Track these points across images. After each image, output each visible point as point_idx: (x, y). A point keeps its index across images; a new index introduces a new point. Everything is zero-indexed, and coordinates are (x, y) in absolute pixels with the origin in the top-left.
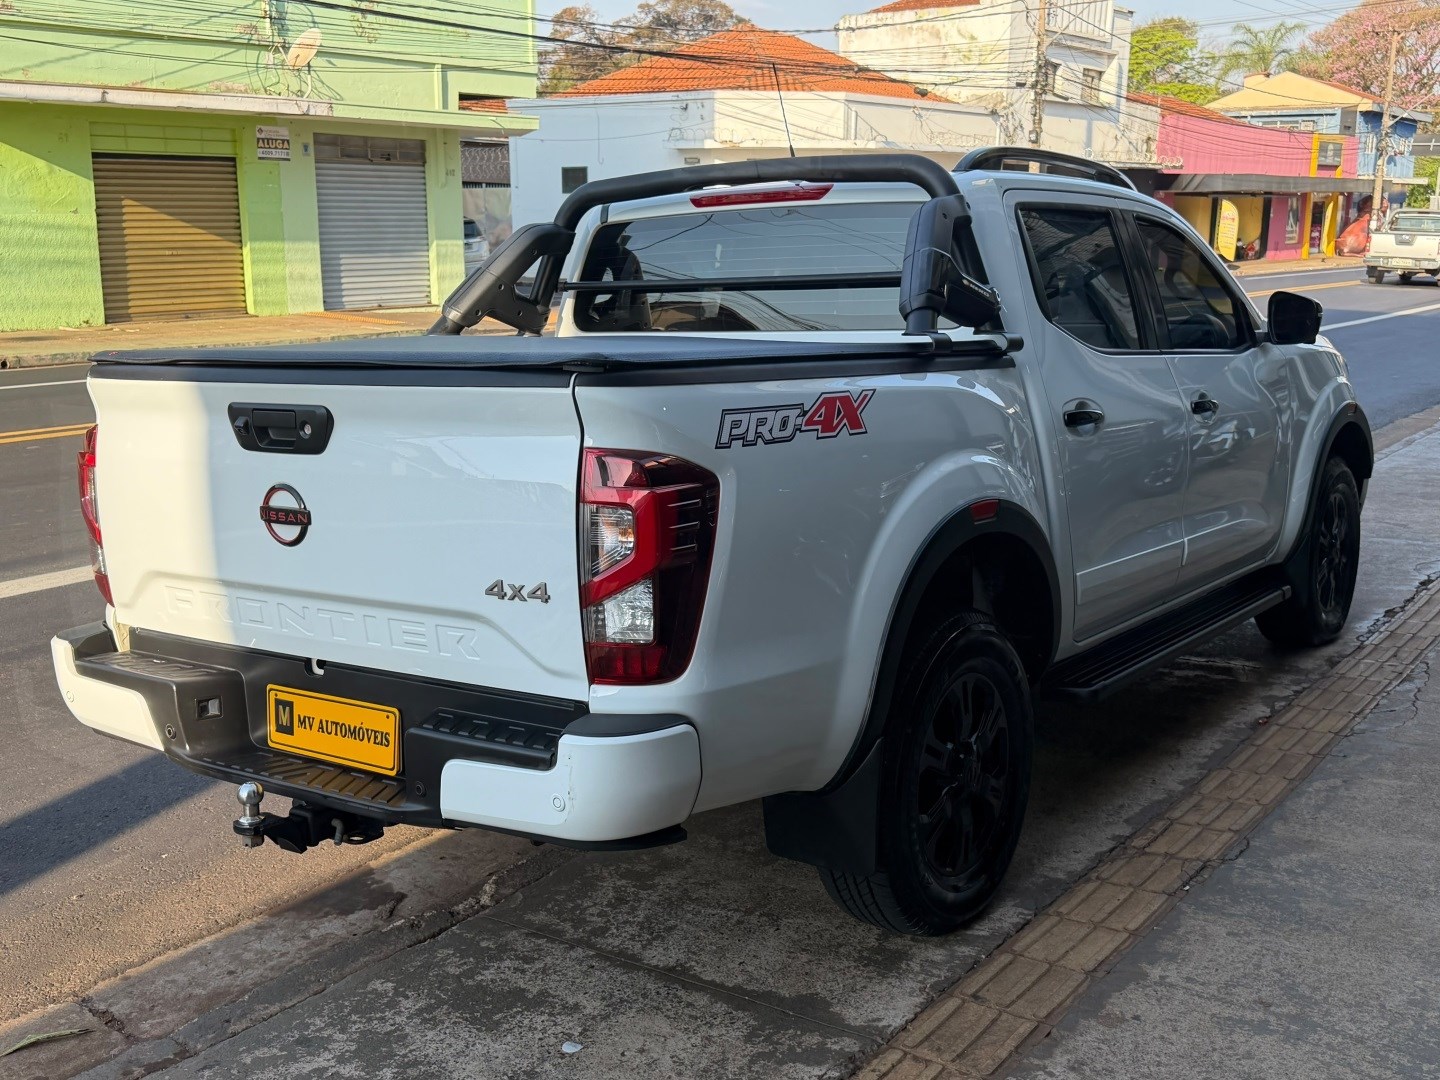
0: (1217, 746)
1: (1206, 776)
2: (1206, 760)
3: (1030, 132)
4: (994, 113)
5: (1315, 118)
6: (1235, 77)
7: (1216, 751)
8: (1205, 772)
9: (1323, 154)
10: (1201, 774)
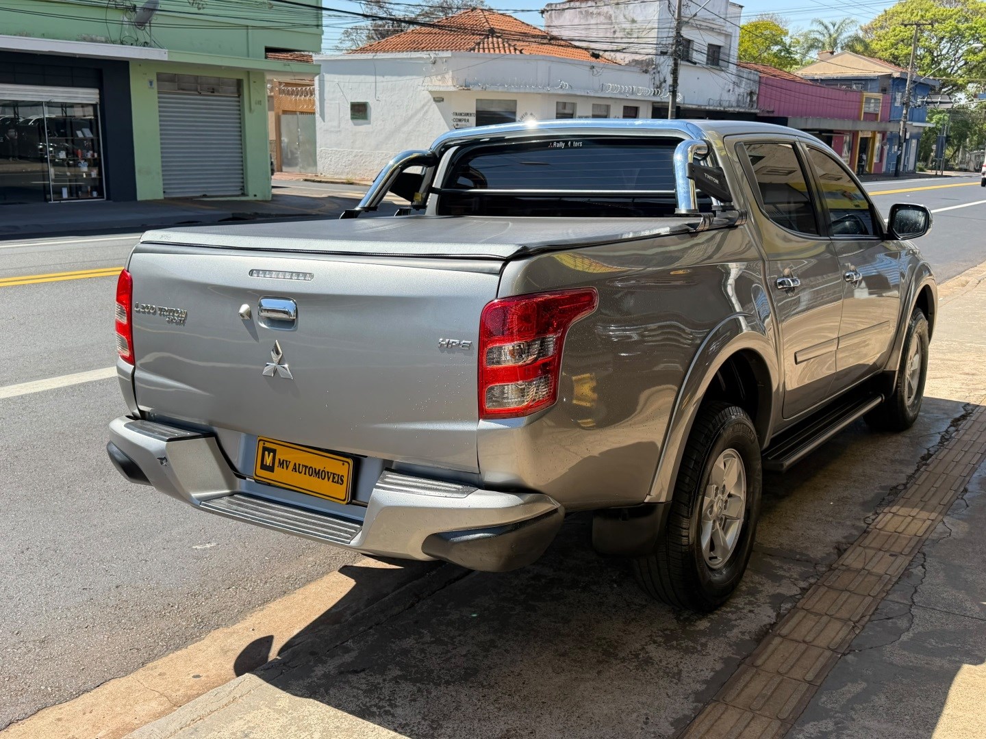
0: (719, 667)
1: (701, 712)
2: (704, 686)
3: (670, 86)
4: (646, 72)
5: (863, 82)
6: (814, 54)
7: (717, 672)
8: (700, 705)
9: (867, 106)
10: (695, 709)
